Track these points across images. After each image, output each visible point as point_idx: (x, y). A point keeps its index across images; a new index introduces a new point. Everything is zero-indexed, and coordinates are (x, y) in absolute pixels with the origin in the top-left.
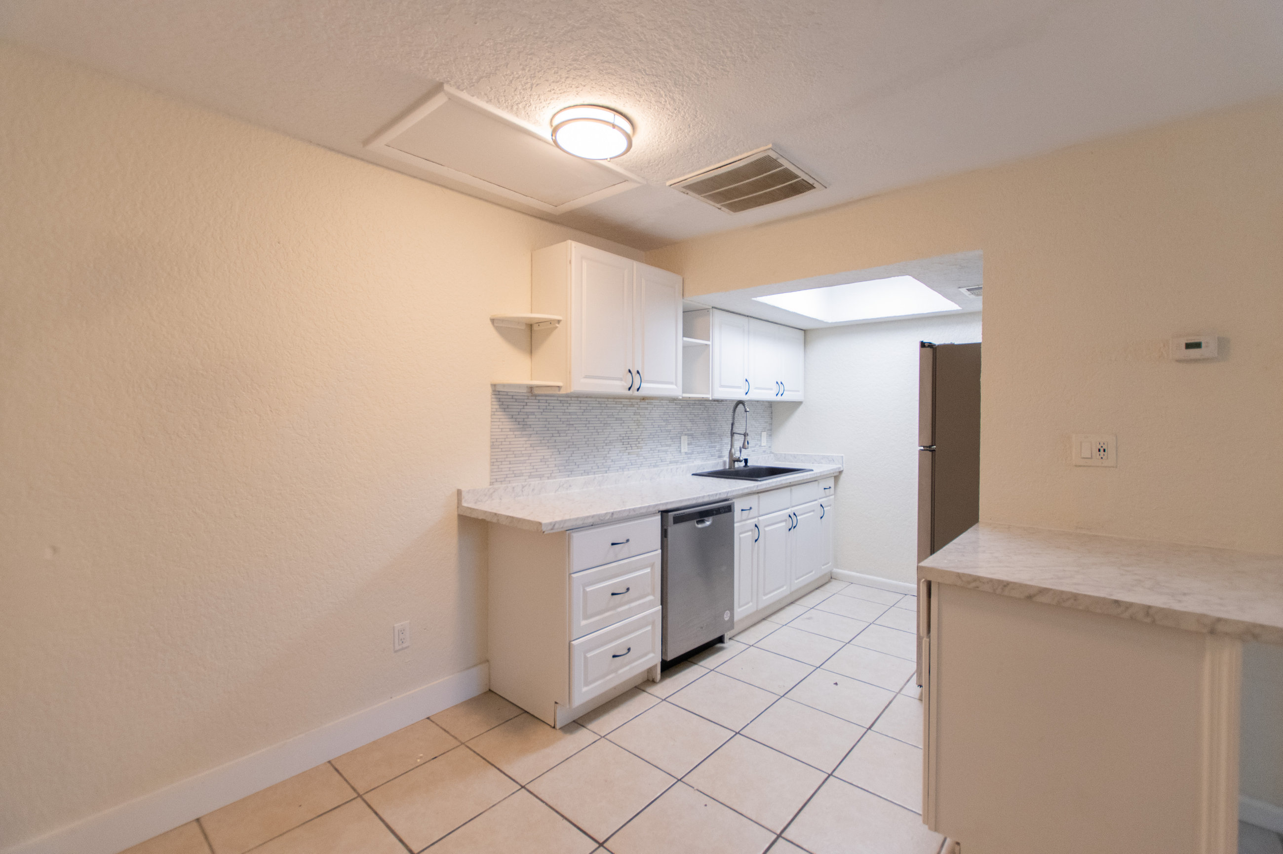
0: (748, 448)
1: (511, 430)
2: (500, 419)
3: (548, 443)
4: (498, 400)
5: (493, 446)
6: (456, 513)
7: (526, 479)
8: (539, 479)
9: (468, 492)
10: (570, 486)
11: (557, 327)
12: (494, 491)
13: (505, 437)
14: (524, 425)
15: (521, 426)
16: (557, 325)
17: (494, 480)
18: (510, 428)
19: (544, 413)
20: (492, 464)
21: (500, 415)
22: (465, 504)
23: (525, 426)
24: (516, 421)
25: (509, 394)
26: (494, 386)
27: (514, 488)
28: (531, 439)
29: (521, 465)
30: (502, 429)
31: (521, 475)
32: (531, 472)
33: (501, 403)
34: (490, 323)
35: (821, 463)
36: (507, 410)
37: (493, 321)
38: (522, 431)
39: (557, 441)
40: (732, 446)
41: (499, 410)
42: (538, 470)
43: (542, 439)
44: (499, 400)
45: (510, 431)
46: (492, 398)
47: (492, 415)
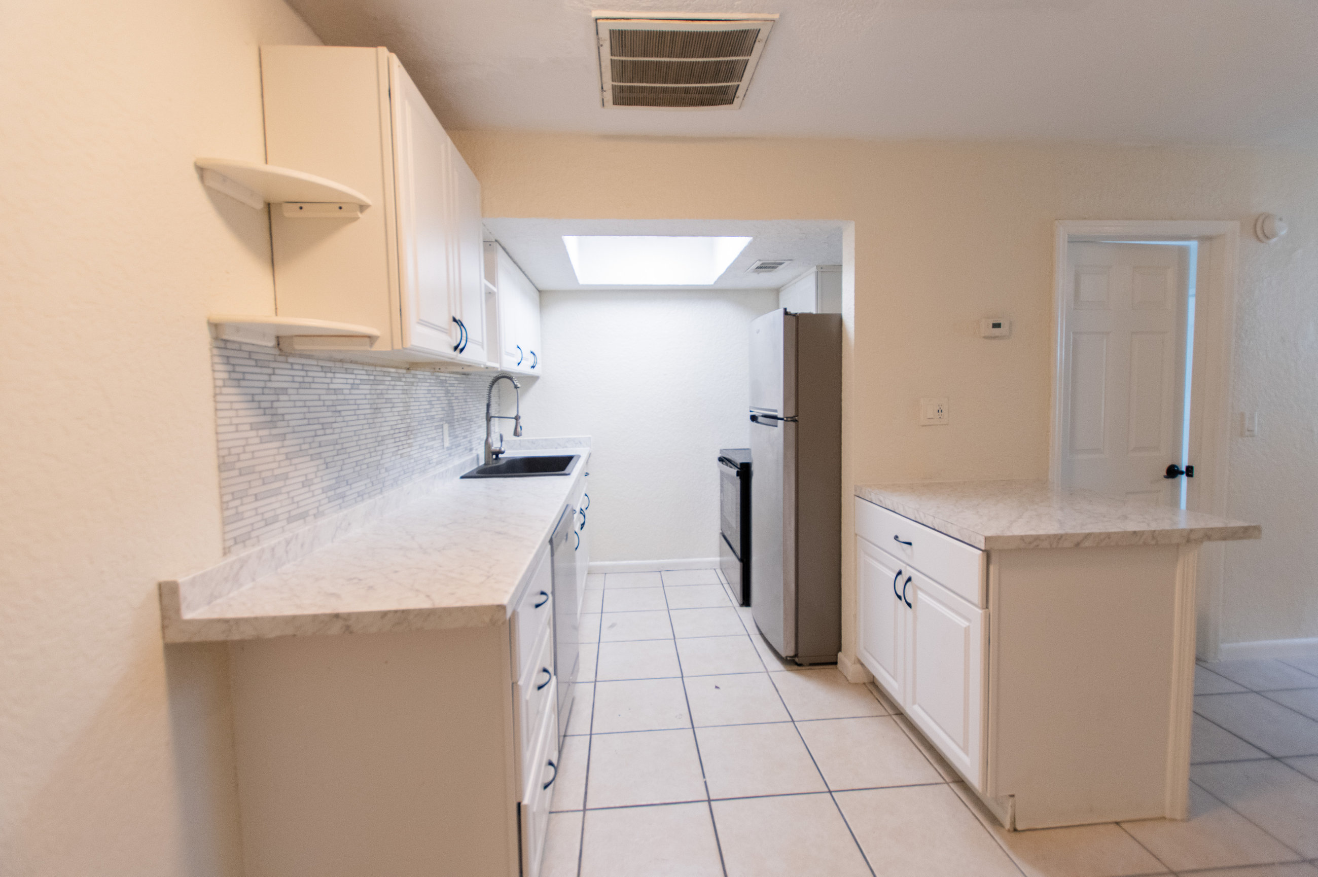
0: (521, 435)
1: (253, 427)
2: (232, 402)
3: (311, 448)
4: (225, 361)
5: (223, 466)
6: (159, 644)
7: (283, 527)
8: (301, 521)
9: (193, 582)
10: (349, 524)
11: (358, 218)
12: (241, 567)
13: (243, 442)
14: (273, 415)
15: (268, 418)
16: (360, 215)
17: (231, 542)
18: (251, 424)
19: (301, 391)
20: (224, 506)
21: (231, 394)
22: (188, 615)
23: (275, 418)
24: (260, 408)
25: (244, 348)
26: (215, 327)
27: (273, 549)
28: (287, 443)
29: (273, 499)
30: (237, 425)
31: (275, 519)
32: (289, 511)
33: (230, 368)
34: (195, 176)
35: (566, 447)
36: (243, 383)
37: (201, 171)
38: (270, 428)
39: (323, 444)
40: (488, 434)
41: (229, 383)
42: (301, 504)
43: (301, 441)
44: (227, 360)
45: (252, 429)
46: (212, 356)
47: (215, 395)
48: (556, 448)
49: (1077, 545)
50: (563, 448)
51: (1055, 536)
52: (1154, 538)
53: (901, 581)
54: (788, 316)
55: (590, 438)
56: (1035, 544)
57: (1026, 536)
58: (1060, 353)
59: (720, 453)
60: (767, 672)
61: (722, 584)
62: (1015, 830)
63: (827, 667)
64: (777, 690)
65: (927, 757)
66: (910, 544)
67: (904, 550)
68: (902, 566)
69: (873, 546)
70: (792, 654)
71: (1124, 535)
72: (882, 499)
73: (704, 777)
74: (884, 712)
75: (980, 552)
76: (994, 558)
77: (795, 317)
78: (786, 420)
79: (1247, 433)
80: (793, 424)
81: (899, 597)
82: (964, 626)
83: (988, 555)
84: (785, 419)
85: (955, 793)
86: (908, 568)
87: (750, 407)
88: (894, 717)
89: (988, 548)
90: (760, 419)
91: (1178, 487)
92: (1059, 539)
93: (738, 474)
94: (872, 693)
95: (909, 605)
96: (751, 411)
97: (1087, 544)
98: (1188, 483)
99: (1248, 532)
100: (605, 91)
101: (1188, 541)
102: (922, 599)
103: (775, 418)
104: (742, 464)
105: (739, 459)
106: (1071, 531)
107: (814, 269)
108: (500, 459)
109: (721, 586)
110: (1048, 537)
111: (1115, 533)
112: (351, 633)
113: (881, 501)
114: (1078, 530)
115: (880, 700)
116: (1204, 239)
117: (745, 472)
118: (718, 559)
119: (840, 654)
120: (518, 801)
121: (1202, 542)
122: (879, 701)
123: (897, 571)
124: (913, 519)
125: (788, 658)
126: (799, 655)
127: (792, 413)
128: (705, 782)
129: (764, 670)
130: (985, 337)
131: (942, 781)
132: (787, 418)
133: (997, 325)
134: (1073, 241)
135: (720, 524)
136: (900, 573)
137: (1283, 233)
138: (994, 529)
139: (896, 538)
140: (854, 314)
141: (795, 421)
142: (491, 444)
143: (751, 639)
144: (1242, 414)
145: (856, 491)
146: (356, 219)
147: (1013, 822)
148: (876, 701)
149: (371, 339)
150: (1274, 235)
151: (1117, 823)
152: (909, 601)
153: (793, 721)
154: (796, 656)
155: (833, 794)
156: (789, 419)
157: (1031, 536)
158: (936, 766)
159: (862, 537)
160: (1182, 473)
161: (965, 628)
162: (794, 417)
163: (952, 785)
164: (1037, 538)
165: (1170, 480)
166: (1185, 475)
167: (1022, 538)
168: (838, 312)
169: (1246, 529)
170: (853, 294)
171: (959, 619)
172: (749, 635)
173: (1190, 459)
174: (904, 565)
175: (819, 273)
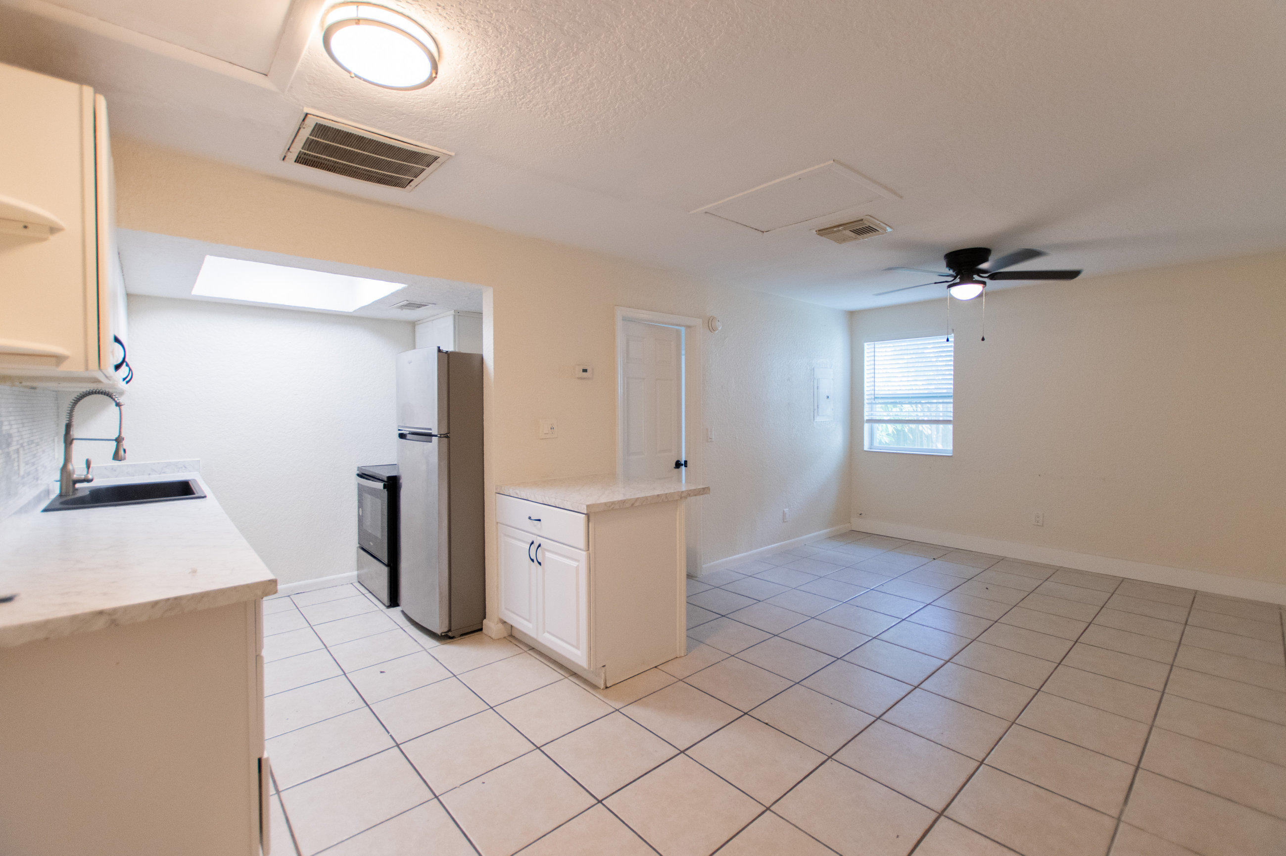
48: (149, 474)
49: (633, 505)
50: (160, 474)
51: (621, 501)
52: (666, 497)
53: (534, 548)
54: (440, 353)
55: (199, 461)
56: (612, 506)
57: (608, 502)
58: (620, 390)
59: (358, 470)
60: (425, 650)
61: (364, 594)
62: (607, 688)
63: (475, 634)
64: (437, 660)
65: (554, 668)
66: (540, 520)
67: (535, 526)
68: (531, 538)
69: (509, 528)
70: (446, 630)
71: (653, 497)
72: (518, 492)
73: (388, 732)
74: (522, 651)
75: (584, 515)
76: (591, 518)
77: (446, 354)
78: (441, 436)
79: (710, 440)
80: (446, 440)
81: (533, 560)
82: (576, 566)
83: (588, 515)
84: (439, 436)
85: (572, 681)
86: (538, 538)
87: (399, 426)
88: (530, 652)
89: (588, 512)
90: (409, 436)
91: (681, 473)
92: (624, 503)
93: (385, 487)
94: (511, 642)
95: (540, 563)
96: (399, 430)
97: (636, 504)
98: (686, 471)
99: (705, 491)
100: (291, 152)
101: (681, 498)
102: (548, 557)
103: (430, 435)
104: (390, 478)
105: (386, 474)
106: (630, 498)
107: (452, 312)
108: (77, 490)
109: (363, 596)
110: (619, 502)
111: (650, 496)
112: (117, 625)
113: (517, 494)
114: (633, 497)
115: (517, 644)
116: (688, 327)
117: (393, 485)
118: (355, 573)
119: (485, 621)
120: (258, 756)
121: (687, 498)
122: (517, 646)
123: (531, 542)
124: (542, 502)
125: (443, 634)
126: (452, 630)
127: (444, 431)
128: (391, 736)
129: (422, 649)
130: (579, 378)
131: (563, 677)
132: (441, 435)
133: (585, 371)
134: (625, 319)
135: (357, 539)
136: (532, 543)
137: (720, 328)
138: (591, 501)
139: (530, 518)
140: (493, 356)
141: (447, 437)
142: (72, 471)
143: (404, 630)
144: (707, 429)
145: (496, 489)
146: (45, 239)
147: (605, 683)
148: (515, 646)
149: (59, 359)
150: (717, 329)
151: (656, 667)
152: (539, 561)
153: (455, 676)
154: (449, 630)
155: (494, 708)
156: (442, 436)
157: (610, 502)
158: (559, 671)
159: (502, 524)
160: (682, 465)
161: (576, 567)
162: (446, 434)
163: (570, 678)
164: (613, 503)
165: (677, 470)
166: (683, 466)
167: (605, 504)
168: (481, 353)
169: (704, 489)
170: (492, 341)
171: (572, 562)
172: (402, 628)
173: (685, 457)
174: (535, 536)
175: (457, 317)
